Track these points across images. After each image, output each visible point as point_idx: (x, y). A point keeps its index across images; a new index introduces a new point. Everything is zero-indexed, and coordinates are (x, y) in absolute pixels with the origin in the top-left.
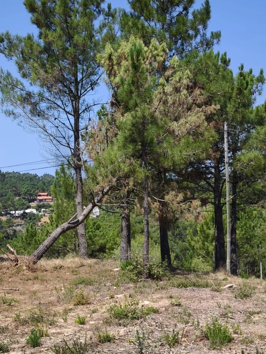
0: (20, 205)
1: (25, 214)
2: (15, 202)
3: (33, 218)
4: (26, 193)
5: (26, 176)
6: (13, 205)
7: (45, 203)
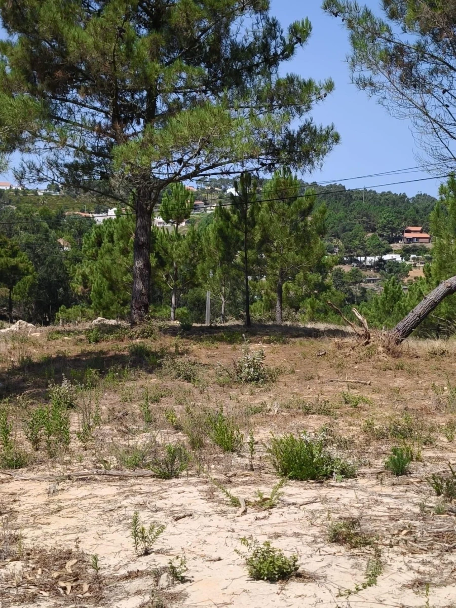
0: (374, 247)
1: (383, 263)
2: (365, 242)
3: (395, 269)
4: (385, 226)
5: (387, 197)
6: (362, 247)
7: (417, 244)
